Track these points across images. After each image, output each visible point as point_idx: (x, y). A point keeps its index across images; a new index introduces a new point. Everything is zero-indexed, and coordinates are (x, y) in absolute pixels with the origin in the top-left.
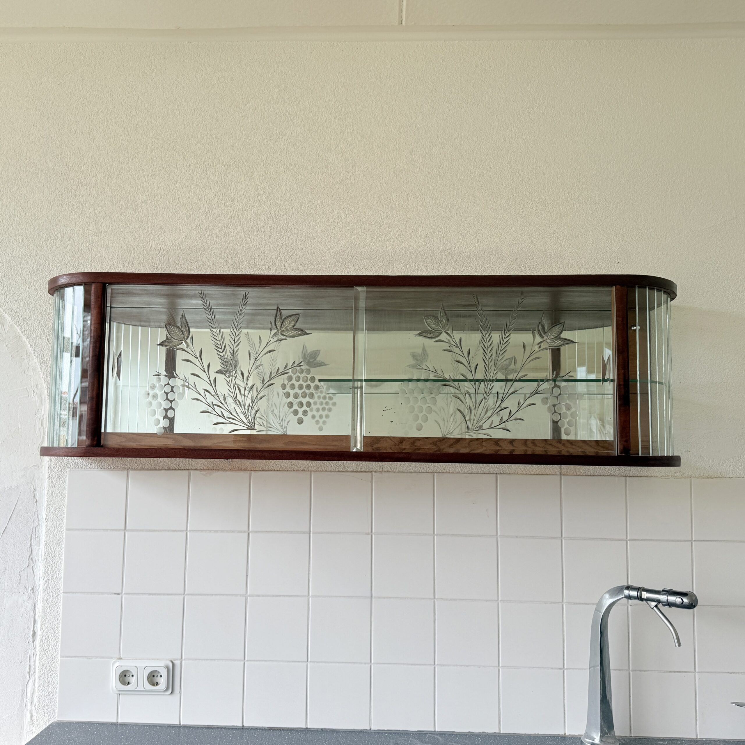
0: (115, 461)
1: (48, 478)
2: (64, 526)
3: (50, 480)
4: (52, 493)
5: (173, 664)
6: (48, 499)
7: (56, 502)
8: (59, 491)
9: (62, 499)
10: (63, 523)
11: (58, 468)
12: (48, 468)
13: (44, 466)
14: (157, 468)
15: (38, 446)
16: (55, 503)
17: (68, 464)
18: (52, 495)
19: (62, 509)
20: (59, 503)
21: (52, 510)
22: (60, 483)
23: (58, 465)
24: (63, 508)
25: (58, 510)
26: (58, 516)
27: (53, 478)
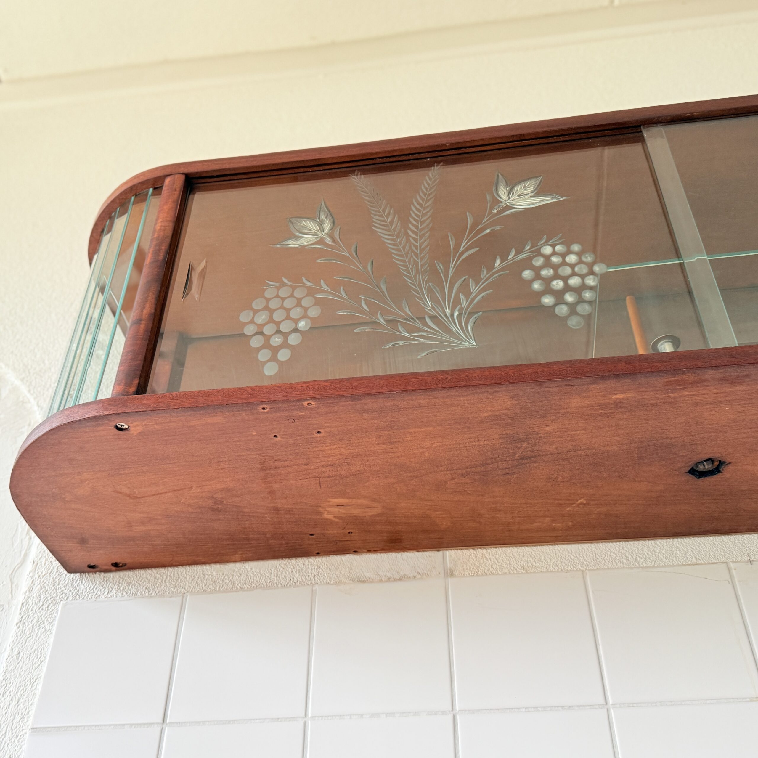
0: (160, 581)
1: (17, 624)
2: (28, 723)
3: (21, 627)
4: (19, 653)
6: (7, 666)
7: (22, 673)
8: (33, 650)
9: (37, 665)
10: (28, 718)
11: (41, 604)
12: (23, 604)
13: (14, 607)
14: (246, 588)
15: (12, 571)
16: (20, 674)
17: (63, 595)
18: (18, 658)
19: (32, 687)
20: (28, 675)
22: (39, 634)
23: (42, 597)
24: (35, 684)
25: (23, 689)
26: (20, 702)
27: (27, 624)
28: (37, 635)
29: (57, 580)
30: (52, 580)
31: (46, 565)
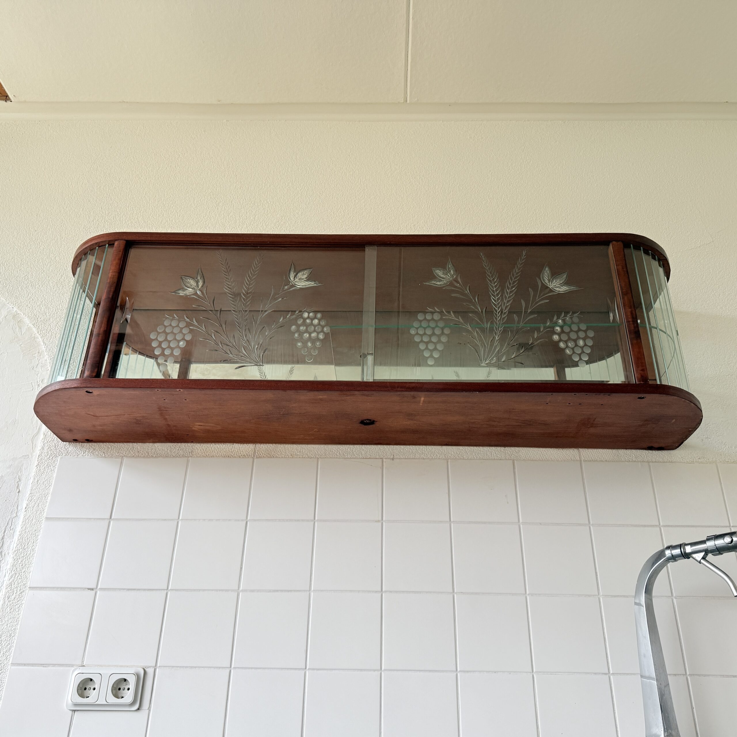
0: (110, 449)
1: (36, 466)
2: (43, 515)
3: (39, 468)
4: (38, 481)
5: (145, 673)
6: (32, 487)
7: (40, 491)
8: (45, 480)
9: (47, 487)
10: (44, 513)
11: (49, 456)
12: (39, 456)
13: (34, 457)
14: (154, 456)
15: (32, 437)
16: (39, 491)
17: (60, 453)
18: (37, 483)
19: (45, 498)
20: (43, 492)
21: (35, 498)
22: (48, 472)
23: (49, 453)
24: (47, 496)
25: (41, 499)
26: (39, 505)
27: (41, 466)
28: (47, 473)
29: (57, 444)
30: (54, 444)
31: (51, 436)
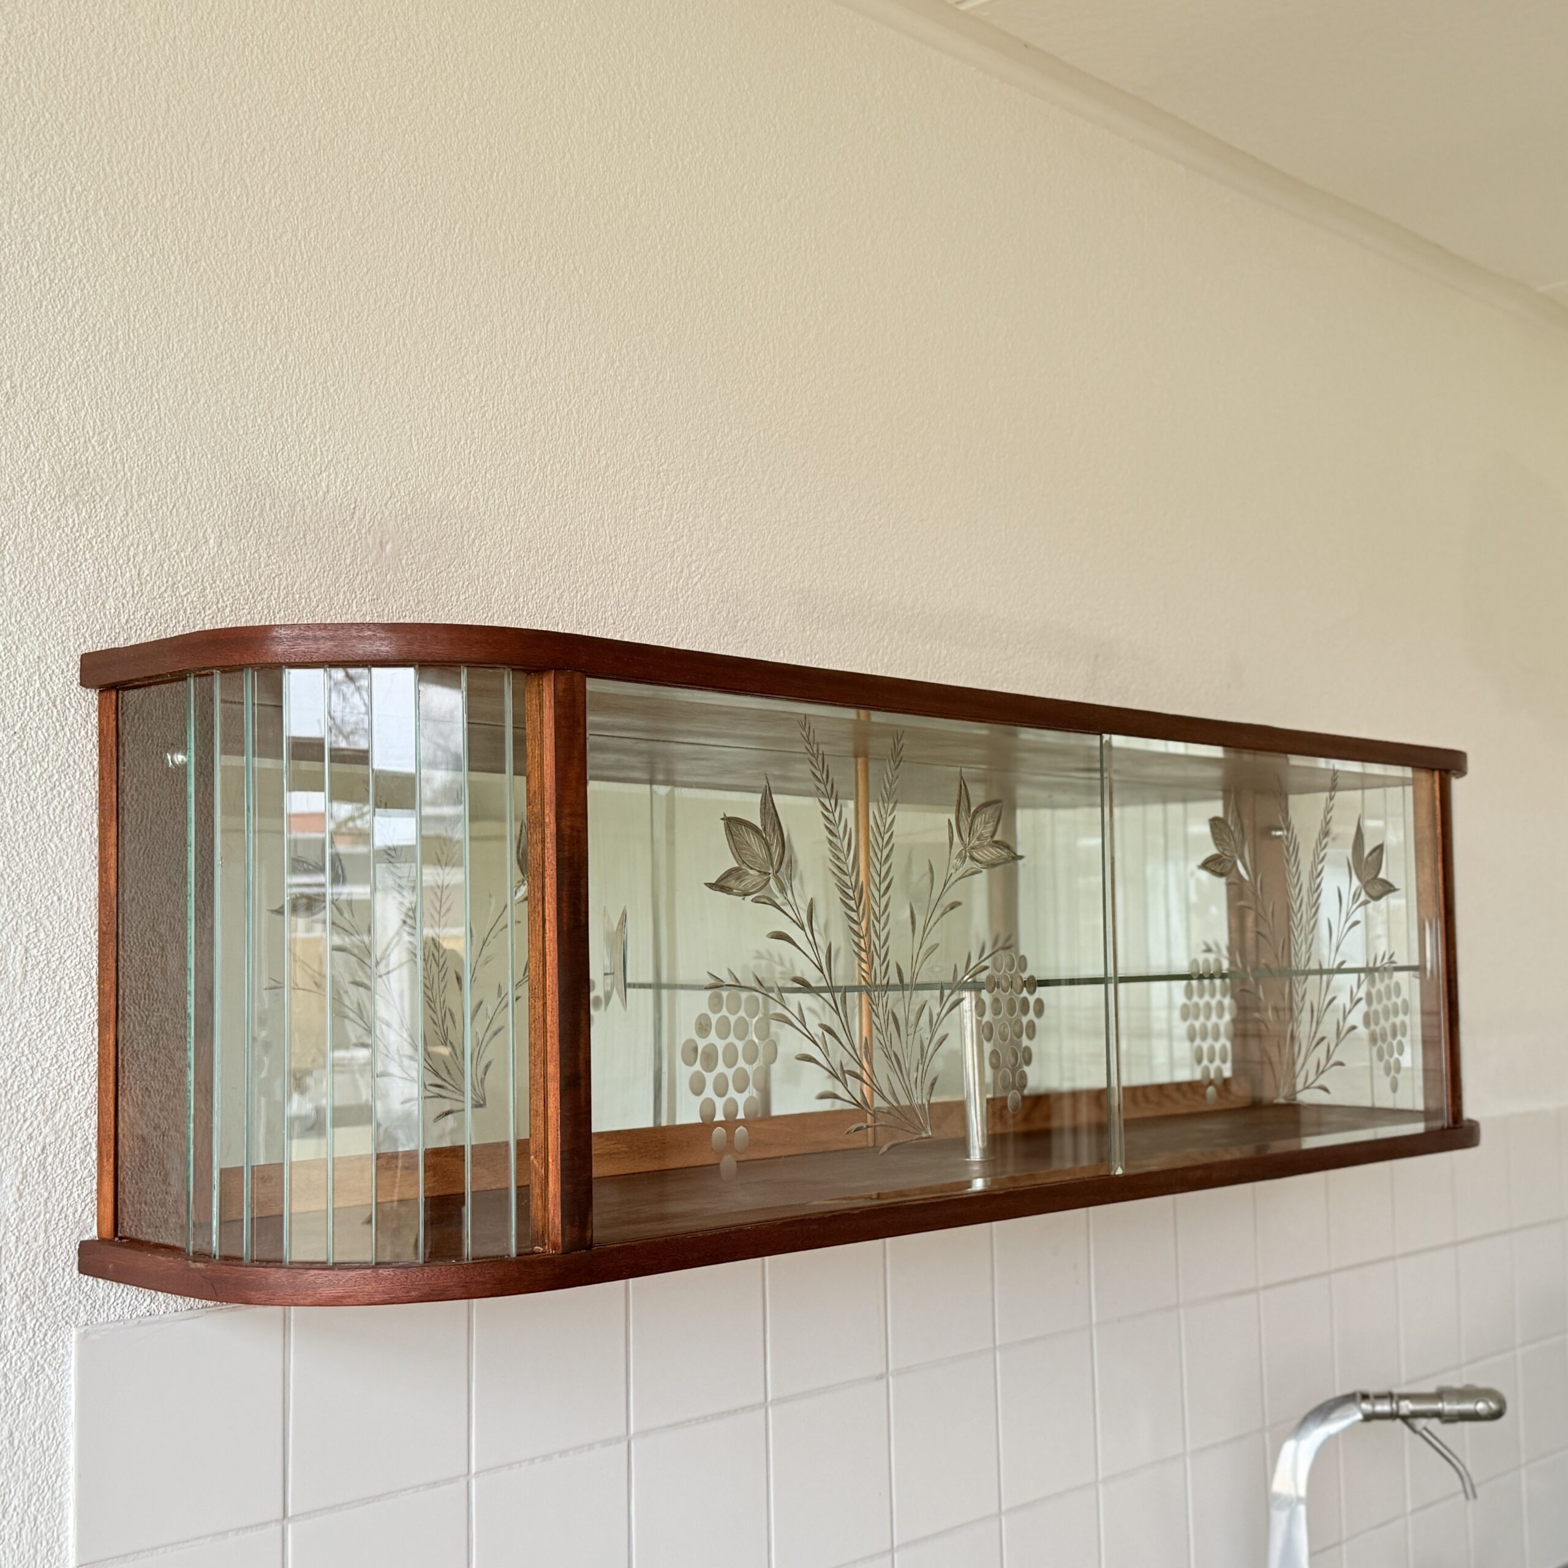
7: (28, 1470)
8: (37, 1424)
9: (52, 1451)
16: (25, 1473)
18: (11, 1443)
19: (53, 1493)
21: (16, 1502)
22: (41, 1391)
24: (59, 1484)
25: (38, 1499)
26: (38, 1522)
27: (11, 1377)
28: (37, 1397)
29: (49, 1280)
30: (38, 1282)
31: (20, 1250)
